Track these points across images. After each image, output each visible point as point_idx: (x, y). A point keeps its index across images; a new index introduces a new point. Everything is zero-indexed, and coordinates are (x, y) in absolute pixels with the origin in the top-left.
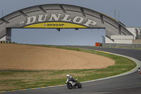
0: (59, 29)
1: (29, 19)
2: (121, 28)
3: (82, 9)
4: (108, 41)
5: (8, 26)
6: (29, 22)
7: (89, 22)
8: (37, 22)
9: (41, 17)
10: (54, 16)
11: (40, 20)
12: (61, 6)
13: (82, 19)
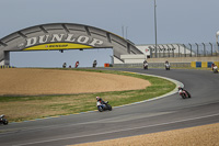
0: (62, 51)
1: (29, 40)
2: (130, 47)
3: (86, 27)
4: (117, 61)
5: (6, 49)
6: (29, 44)
7: (95, 41)
8: (38, 44)
9: (42, 38)
10: (56, 36)
11: (41, 41)
12: (63, 25)
13: (87, 39)
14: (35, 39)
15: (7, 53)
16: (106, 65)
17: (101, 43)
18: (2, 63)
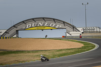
0: (43, 30)
1: (28, 25)
2: (74, 28)
3: (54, 19)
4: (68, 35)
6: (27, 27)
7: (58, 26)
9: (33, 24)
10: (40, 23)
13: (54, 25)
14: (30, 25)
15: (17, 31)
16: (63, 37)
17: (61, 26)
18: (15, 36)
